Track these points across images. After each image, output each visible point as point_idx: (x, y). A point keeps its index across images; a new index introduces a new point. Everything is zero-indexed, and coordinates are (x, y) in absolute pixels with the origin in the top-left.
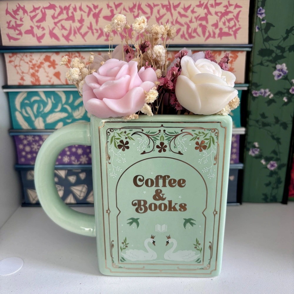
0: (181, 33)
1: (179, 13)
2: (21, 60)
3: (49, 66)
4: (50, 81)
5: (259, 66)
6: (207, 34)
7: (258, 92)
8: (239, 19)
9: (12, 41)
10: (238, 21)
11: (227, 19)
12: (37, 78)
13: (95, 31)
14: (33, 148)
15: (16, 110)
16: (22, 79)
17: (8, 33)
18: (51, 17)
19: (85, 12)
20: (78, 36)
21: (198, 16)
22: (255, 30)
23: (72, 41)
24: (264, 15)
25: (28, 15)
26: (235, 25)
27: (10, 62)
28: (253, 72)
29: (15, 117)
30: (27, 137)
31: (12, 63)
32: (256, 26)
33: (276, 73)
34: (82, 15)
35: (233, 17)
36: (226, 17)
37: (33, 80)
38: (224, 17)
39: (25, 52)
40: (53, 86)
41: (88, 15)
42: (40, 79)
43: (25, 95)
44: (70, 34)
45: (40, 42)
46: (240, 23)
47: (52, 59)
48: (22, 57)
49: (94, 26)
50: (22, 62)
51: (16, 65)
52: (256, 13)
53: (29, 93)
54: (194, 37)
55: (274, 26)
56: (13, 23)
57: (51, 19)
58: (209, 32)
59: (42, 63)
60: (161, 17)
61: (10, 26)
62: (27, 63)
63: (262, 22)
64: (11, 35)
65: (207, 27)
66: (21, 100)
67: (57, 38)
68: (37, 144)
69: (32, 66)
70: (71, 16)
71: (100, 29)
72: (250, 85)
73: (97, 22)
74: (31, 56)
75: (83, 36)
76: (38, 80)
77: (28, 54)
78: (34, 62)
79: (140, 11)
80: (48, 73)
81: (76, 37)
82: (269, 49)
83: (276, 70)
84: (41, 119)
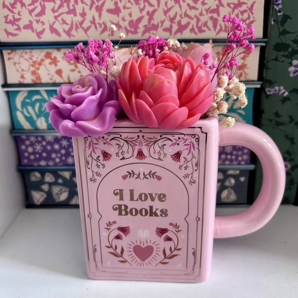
0: (190, 27)
1: (188, 5)
2: (21, 56)
3: (50, 64)
4: (51, 79)
5: (274, 61)
6: (218, 28)
7: (272, 90)
8: (253, 11)
9: (10, 36)
10: (252, 13)
11: (240, 11)
12: (38, 76)
13: (98, 26)
14: (36, 149)
15: (17, 109)
16: (22, 77)
17: (6, 29)
18: (50, 10)
19: (87, 5)
20: (80, 30)
21: (209, 8)
22: (271, 22)
23: (73, 36)
24: (280, 6)
25: (26, 8)
26: (249, 18)
27: (9, 59)
28: (267, 68)
29: (16, 117)
30: (30, 137)
31: (11, 60)
32: (271, 18)
33: (292, 69)
34: (84, 8)
35: (247, 9)
36: (239, 8)
37: (34, 78)
38: (238, 9)
39: (24, 49)
40: (55, 84)
41: (91, 9)
42: (42, 77)
43: (26, 94)
44: (71, 29)
45: (40, 38)
46: (254, 15)
47: (53, 56)
48: (22, 54)
49: (97, 20)
50: (22, 59)
51: (15, 62)
52: (272, 4)
53: (30, 92)
54: (204, 31)
55: (291, 18)
56: (10, 18)
57: (51, 12)
58: (220, 25)
59: (42, 60)
60: (169, 10)
61: (8, 21)
62: (27, 60)
63: (279, 14)
64: (9, 31)
65: (218, 20)
66: (22, 99)
67: (58, 34)
68: (40, 145)
69: (32, 64)
70: (72, 10)
71: (104, 23)
72: (264, 82)
73: (100, 15)
74: (31, 52)
75: (86, 30)
76: (39, 78)
77: (28, 51)
78: (34, 59)
79: (146, 3)
80: (49, 71)
81: (78, 32)
82: (285, 44)
83: (292, 66)
84: (43, 119)
